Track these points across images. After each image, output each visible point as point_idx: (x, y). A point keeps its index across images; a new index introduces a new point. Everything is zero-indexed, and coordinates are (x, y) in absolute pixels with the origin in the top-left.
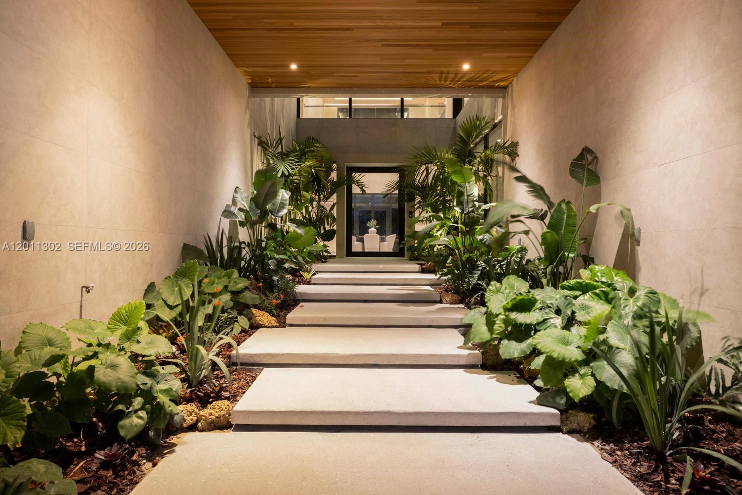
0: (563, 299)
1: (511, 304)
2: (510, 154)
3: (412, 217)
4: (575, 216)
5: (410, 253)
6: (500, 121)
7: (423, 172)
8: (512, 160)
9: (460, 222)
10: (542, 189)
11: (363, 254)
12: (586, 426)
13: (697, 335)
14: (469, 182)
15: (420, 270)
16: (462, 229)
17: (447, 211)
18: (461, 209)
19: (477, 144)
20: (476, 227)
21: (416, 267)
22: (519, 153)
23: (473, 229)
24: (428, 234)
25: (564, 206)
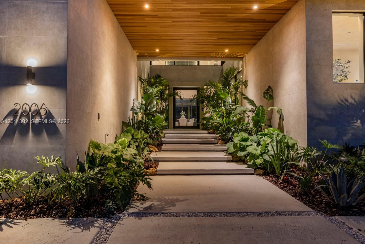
0: (257, 138)
1: (241, 139)
2: (245, 85)
3: (203, 110)
4: (264, 111)
5: (203, 126)
6: (241, 71)
7: (209, 91)
8: (246, 88)
9: (224, 113)
10: (253, 101)
11: (179, 127)
12: (261, 173)
13: (297, 148)
14: (228, 97)
15: (208, 133)
16: (225, 116)
17: (219, 108)
18: (225, 108)
19: (231, 79)
20: (231, 115)
21: (206, 132)
22: (248, 85)
23: (230, 116)
24: (211, 118)
25: (261, 108)
